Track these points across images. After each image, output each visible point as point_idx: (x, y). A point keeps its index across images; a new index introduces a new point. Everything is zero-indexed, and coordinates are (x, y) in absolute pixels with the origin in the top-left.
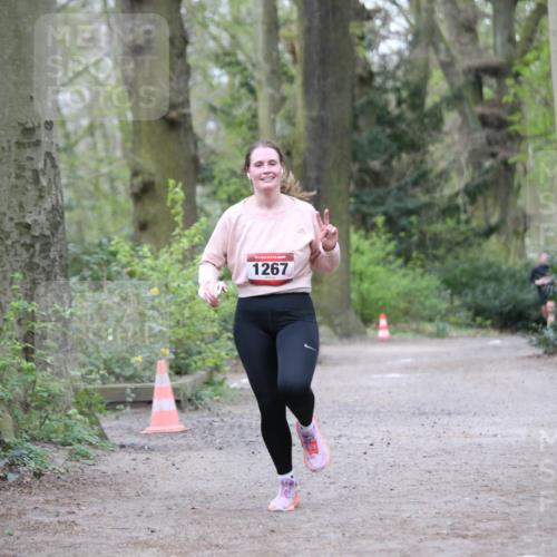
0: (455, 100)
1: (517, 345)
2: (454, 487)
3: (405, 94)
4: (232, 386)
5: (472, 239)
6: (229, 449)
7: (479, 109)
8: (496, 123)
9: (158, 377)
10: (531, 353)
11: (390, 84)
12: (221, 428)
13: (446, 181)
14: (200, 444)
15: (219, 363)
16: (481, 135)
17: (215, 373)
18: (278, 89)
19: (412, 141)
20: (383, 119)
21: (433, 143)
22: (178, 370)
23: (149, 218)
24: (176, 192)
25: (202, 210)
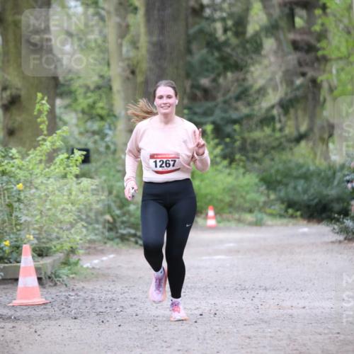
0: (272, 29)
1: (322, 232)
2: (270, 350)
3: (230, 23)
4: (85, 266)
5: (285, 144)
6: (82, 319)
7: (291, 36)
8: (306, 47)
9: (23, 258)
10: (334, 239)
11: (218, 15)
12: (76, 300)
13: (264, 95)
14: (58, 314)
15: (74, 247)
16: (293, 58)
17: (71, 255)
18: (124, 18)
19: (236, 62)
20: (212, 44)
21: (253, 64)
22: (40, 253)
23: (16, 125)
24: (42, 104)
25: (61, 119)
